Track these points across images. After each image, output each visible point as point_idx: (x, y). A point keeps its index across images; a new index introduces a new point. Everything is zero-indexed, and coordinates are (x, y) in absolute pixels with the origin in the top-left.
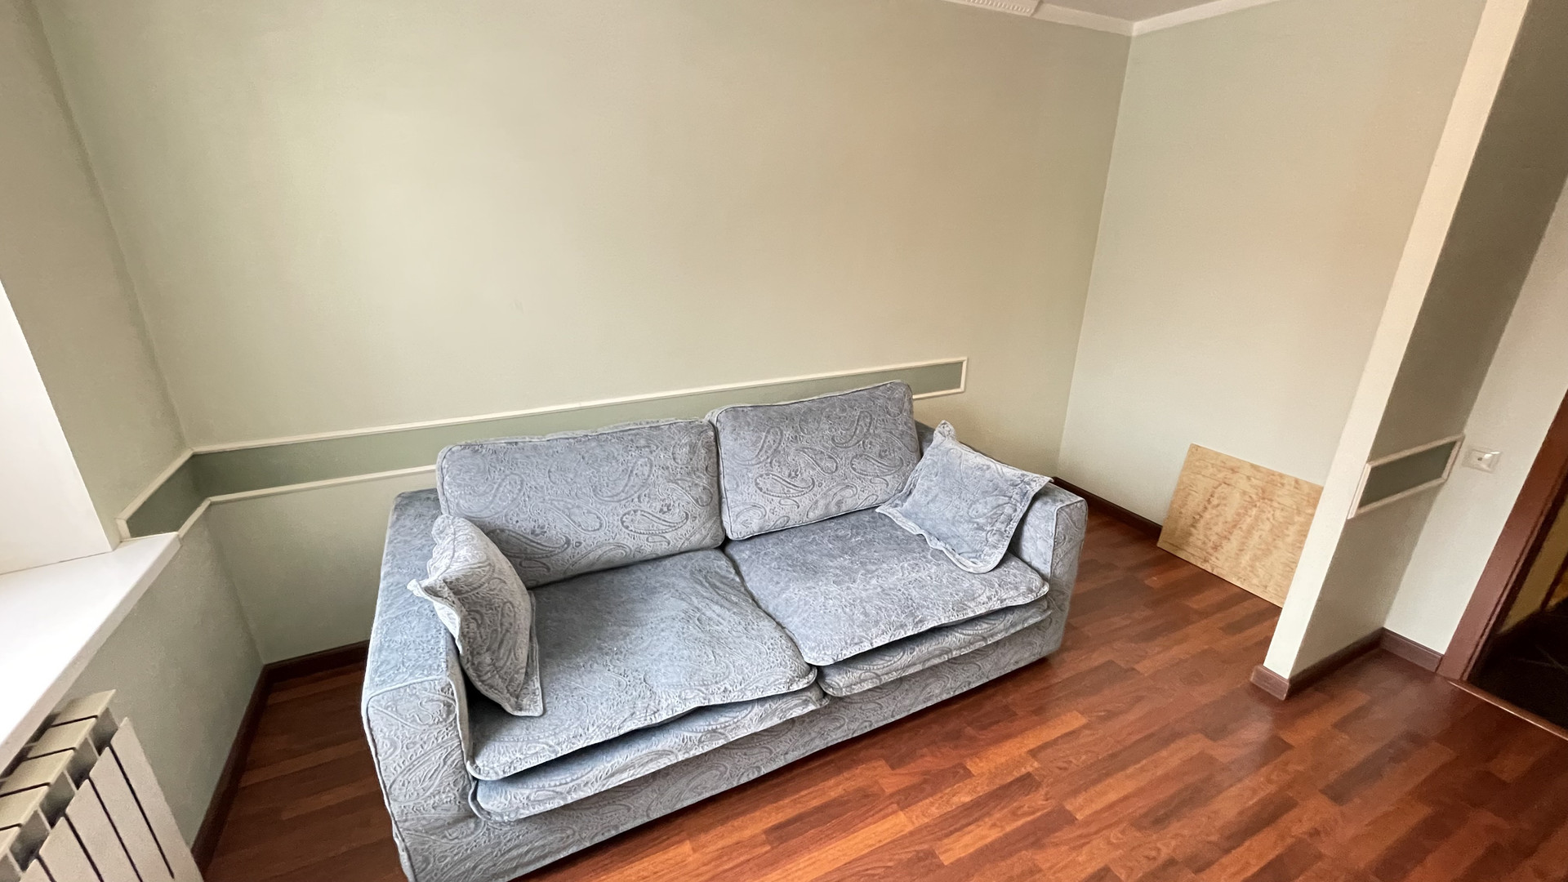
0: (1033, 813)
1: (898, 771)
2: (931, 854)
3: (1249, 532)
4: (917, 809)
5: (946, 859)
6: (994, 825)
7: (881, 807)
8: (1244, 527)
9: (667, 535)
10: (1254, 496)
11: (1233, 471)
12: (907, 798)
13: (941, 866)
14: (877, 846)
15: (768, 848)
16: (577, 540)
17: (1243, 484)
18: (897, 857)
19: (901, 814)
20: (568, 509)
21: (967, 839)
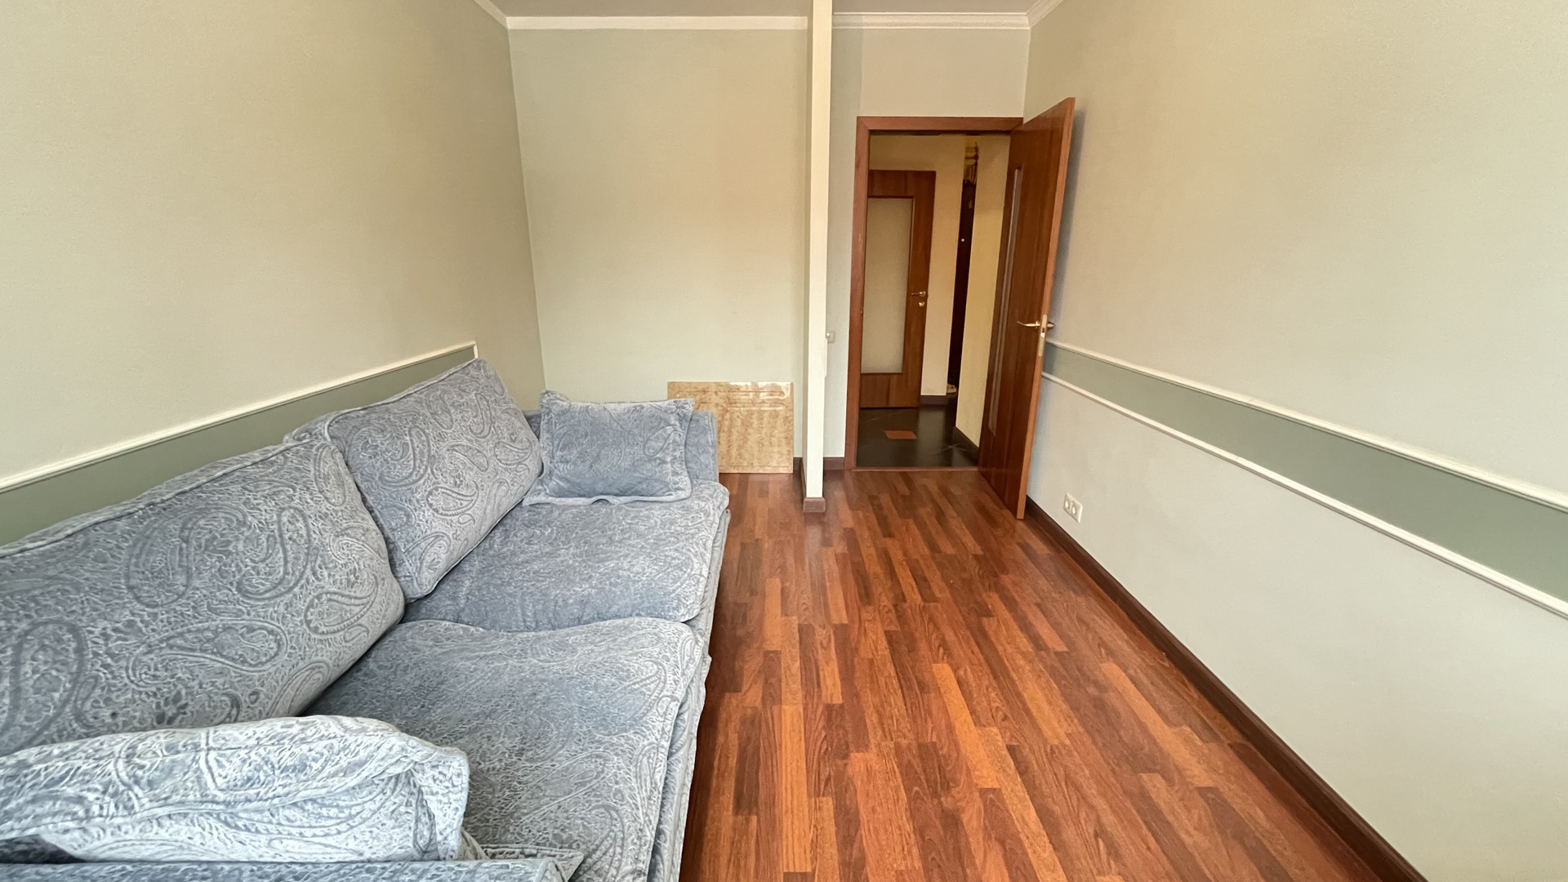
0: (830, 639)
1: (745, 688)
2: (829, 708)
3: (730, 431)
4: (786, 696)
5: (838, 700)
6: (827, 663)
7: (770, 716)
8: (726, 429)
9: (363, 621)
10: (724, 405)
11: (704, 392)
12: (772, 696)
13: (842, 706)
14: (803, 735)
15: (754, 819)
16: (250, 691)
17: (715, 399)
18: (820, 727)
19: (785, 707)
20: (209, 640)
21: (829, 682)
